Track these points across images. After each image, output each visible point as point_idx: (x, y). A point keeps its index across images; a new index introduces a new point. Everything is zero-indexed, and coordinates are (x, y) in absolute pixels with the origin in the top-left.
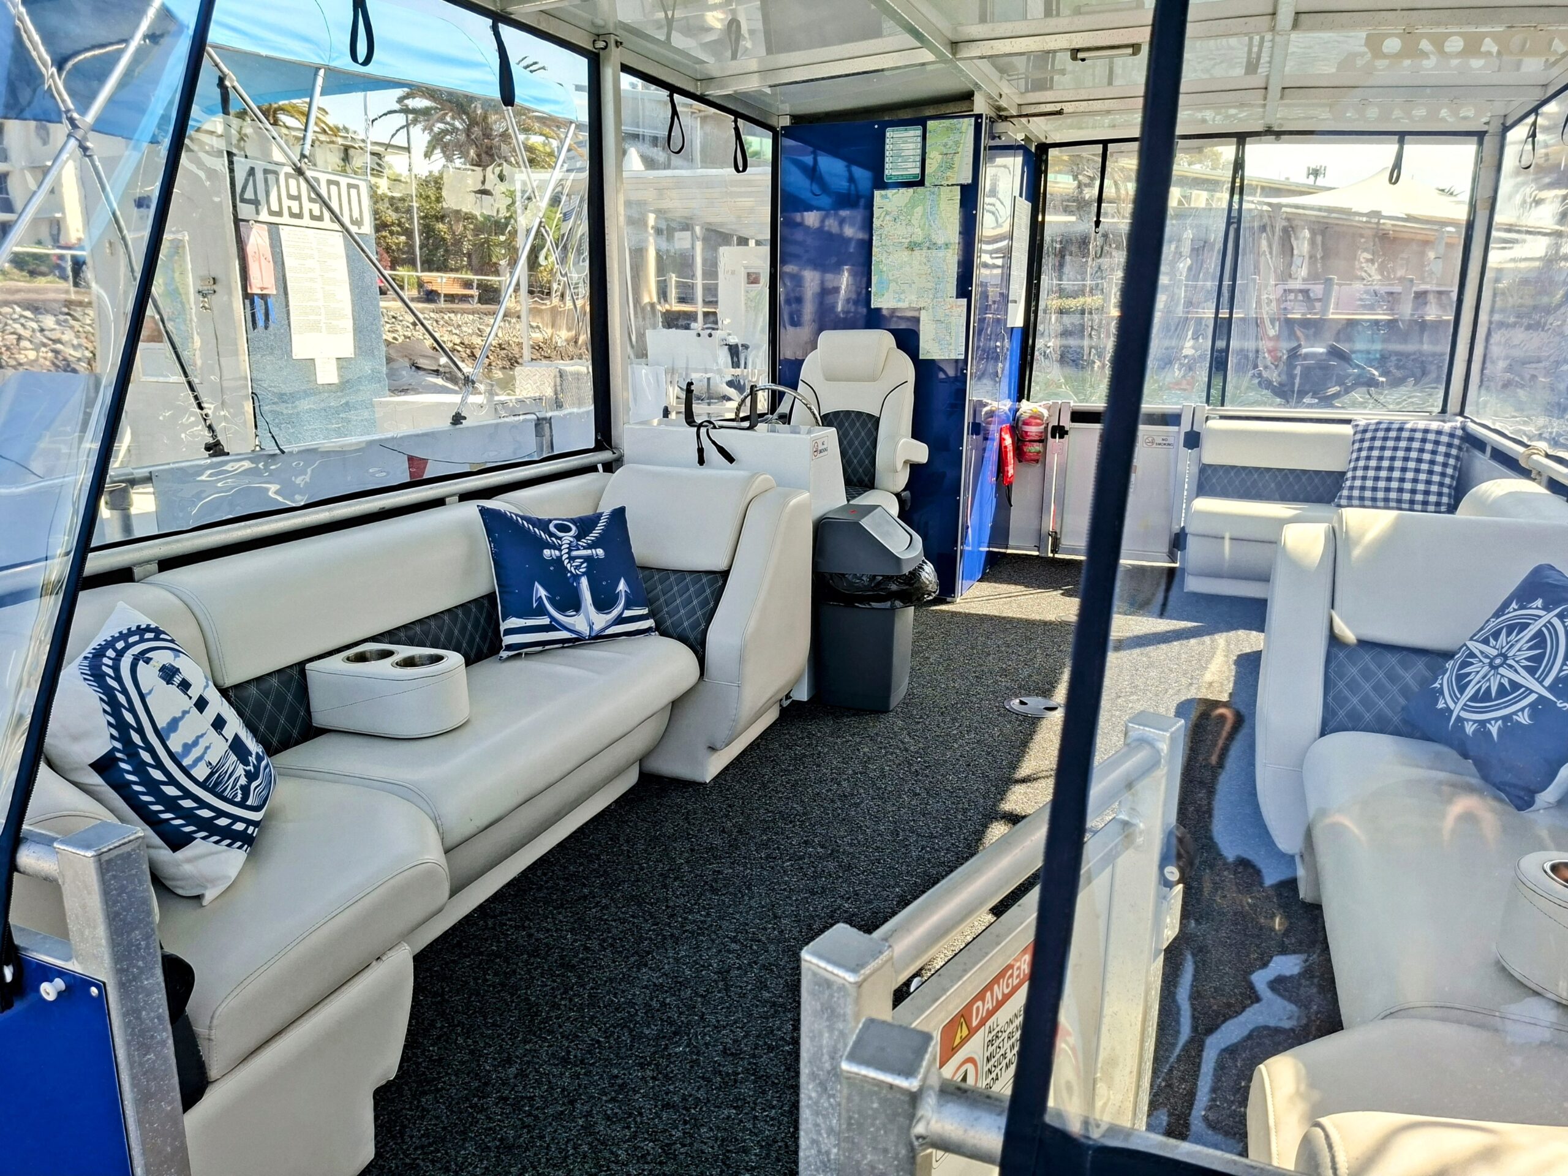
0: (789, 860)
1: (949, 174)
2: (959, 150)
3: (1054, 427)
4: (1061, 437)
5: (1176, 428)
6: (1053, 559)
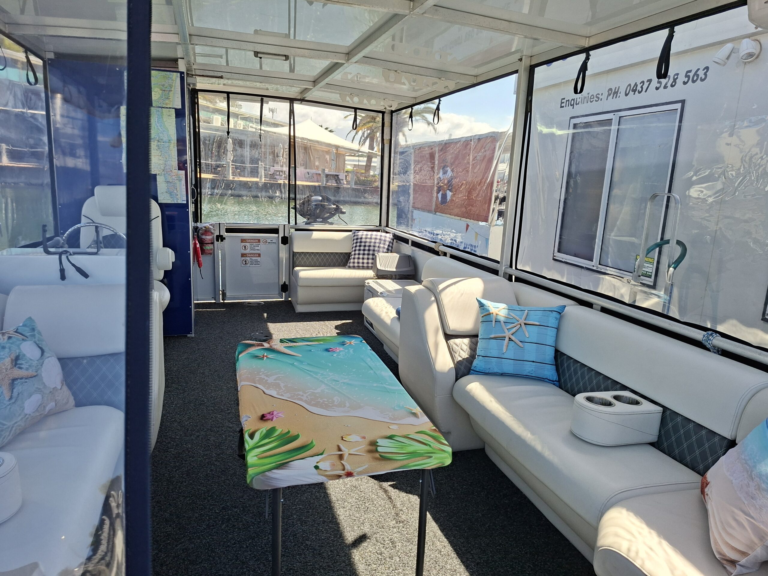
1: (167, 102)
2: (172, 89)
3: (217, 236)
4: (222, 241)
5: (277, 235)
6: (224, 303)
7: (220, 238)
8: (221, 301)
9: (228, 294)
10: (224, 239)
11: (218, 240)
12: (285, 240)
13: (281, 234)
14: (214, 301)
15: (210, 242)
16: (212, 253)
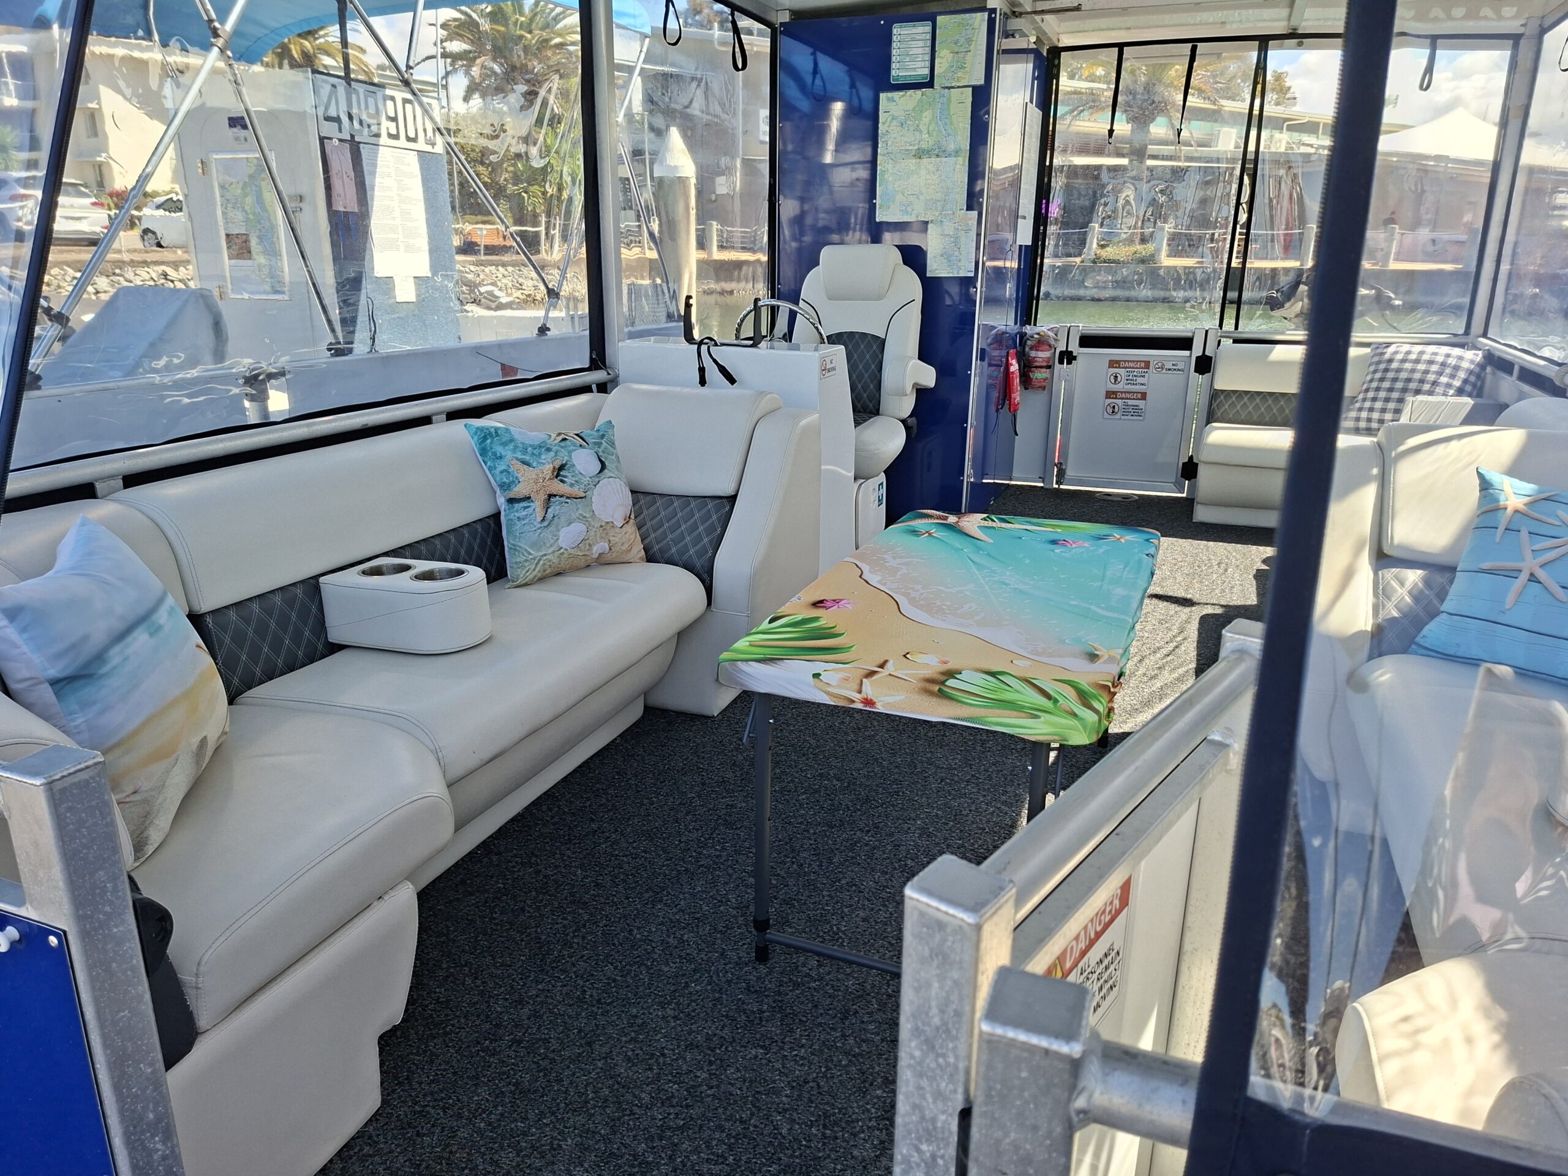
0: (804, 793)
1: (960, 74)
2: (972, 48)
3: (1061, 352)
4: (1069, 363)
5: (1187, 353)
6: (1058, 490)
7: (1068, 357)
8: (1056, 486)
9: (1070, 473)
10: (1075, 358)
11: (1061, 362)
12: (1204, 365)
13: (1197, 350)
14: (1041, 485)
15: (1044, 364)
16: (1046, 386)
